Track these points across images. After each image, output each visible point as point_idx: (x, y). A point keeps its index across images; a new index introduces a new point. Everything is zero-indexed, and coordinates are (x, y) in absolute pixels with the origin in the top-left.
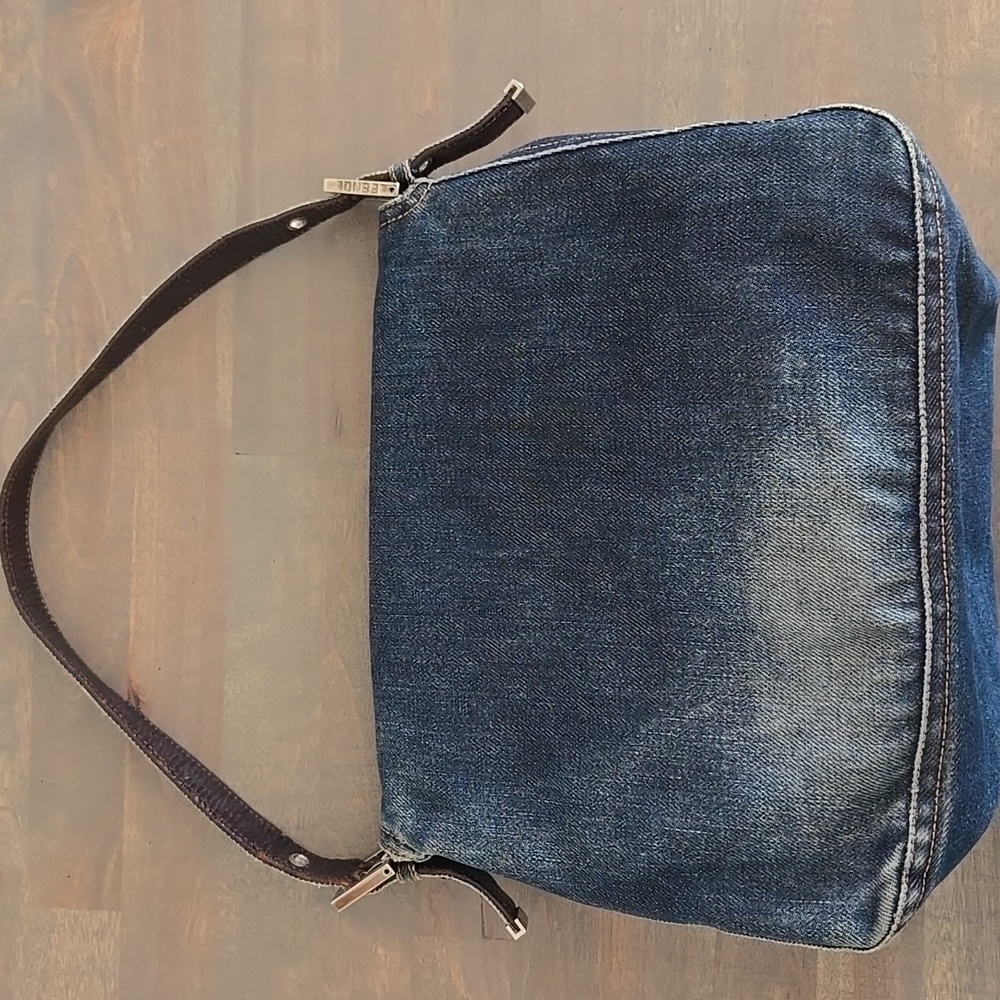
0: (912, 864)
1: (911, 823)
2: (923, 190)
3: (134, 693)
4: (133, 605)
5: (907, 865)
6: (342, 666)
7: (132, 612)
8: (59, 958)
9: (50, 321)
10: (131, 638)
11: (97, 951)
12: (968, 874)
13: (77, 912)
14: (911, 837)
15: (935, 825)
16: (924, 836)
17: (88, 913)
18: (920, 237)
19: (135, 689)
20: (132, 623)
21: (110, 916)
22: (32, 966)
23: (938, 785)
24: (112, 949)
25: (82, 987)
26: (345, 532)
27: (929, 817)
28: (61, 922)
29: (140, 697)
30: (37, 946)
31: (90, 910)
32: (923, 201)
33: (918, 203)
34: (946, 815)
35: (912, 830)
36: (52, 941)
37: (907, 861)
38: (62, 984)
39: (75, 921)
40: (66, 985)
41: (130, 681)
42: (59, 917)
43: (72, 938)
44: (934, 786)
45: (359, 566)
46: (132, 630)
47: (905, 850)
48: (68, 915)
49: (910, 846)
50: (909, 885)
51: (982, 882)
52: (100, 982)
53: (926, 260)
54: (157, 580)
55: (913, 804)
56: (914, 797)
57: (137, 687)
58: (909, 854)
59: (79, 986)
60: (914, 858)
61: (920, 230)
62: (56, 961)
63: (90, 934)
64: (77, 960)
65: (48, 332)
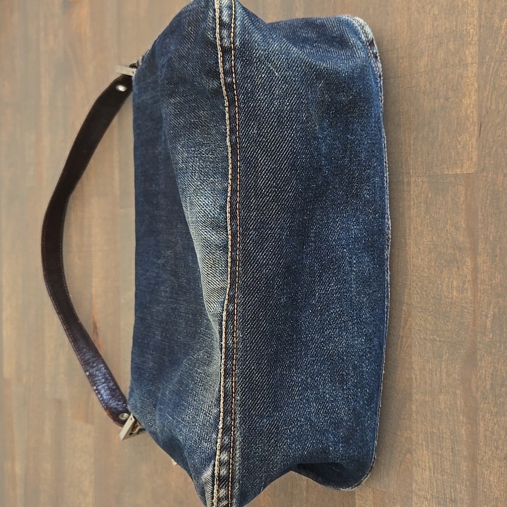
0: (219, 474)
1: (218, 448)
2: (221, 39)
5: (216, 474)
12: (437, 470)
14: (217, 457)
15: (232, 449)
16: (225, 457)
18: (221, 70)
23: (233, 424)
27: (228, 444)
32: (221, 45)
33: (219, 48)
34: (237, 443)
35: (218, 453)
37: (216, 472)
44: (231, 424)
47: (214, 466)
49: (217, 463)
50: (219, 486)
51: (446, 477)
53: (225, 84)
55: (220, 435)
56: (221, 431)
58: (216, 468)
60: (219, 470)
61: (220, 64)
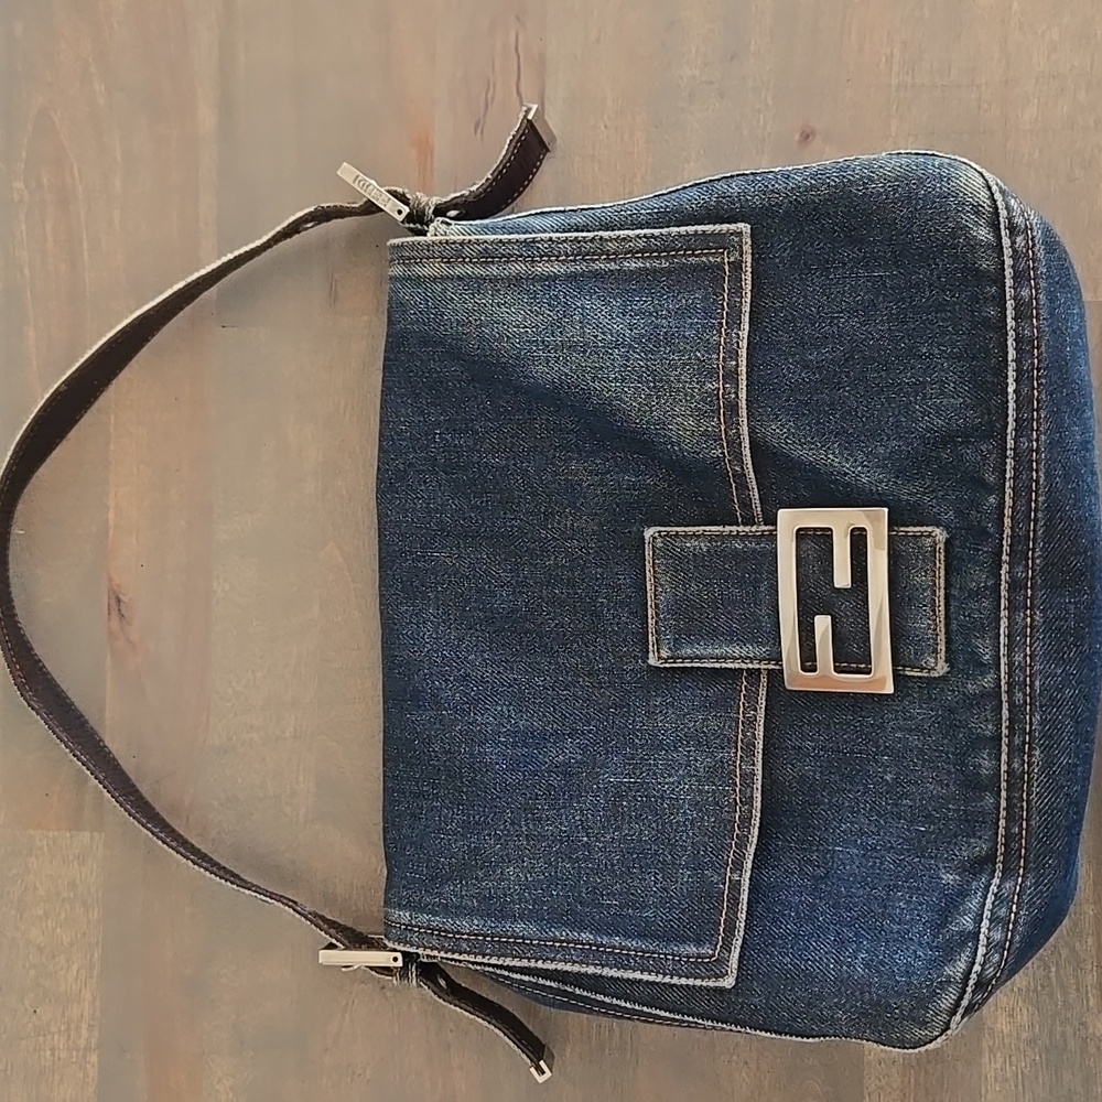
3: (114, 593)
4: (112, 496)
6: (340, 559)
7: (111, 503)
8: (38, 885)
9: (19, 185)
10: (111, 532)
11: (78, 876)
13: (56, 834)
17: (68, 834)
19: (116, 589)
20: (111, 515)
21: (92, 838)
22: (8, 893)
24: (94, 874)
25: (63, 915)
26: (342, 411)
28: (39, 844)
29: (122, 597)
30: (15, 871)
31: (70, 830)
36: (30, 865)
38: (41, 912)
39: (54, 843)
40: (46, 914)
41: (110, 580)
42: (38, 840)
43: (51, 862)
45: (358, 448)
46: (111, 523)
48: (47, 837)
52: (82, 909)
54: (138, 468)
57: (118, 586)
59: (59, 914)
62: (35, 888)
63: (71, 858)
64: (57, 887)
65: (16, 197)
